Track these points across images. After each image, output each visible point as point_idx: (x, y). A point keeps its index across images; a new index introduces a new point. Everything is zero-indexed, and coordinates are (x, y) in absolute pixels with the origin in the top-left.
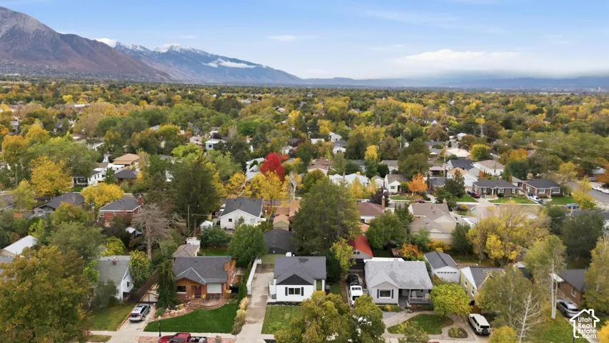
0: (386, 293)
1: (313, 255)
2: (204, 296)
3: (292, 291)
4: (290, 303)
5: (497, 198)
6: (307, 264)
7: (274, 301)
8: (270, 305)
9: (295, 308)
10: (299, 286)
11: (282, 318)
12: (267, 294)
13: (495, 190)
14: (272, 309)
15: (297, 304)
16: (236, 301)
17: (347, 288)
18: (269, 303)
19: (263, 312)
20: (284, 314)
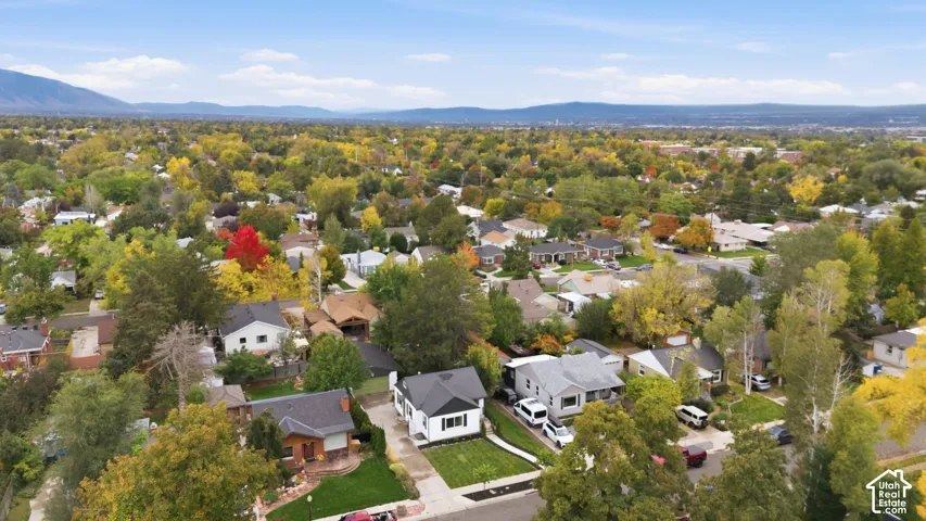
0: (570, 401)
1: (456, 367)
2: (320, 457)
3: (450, 423)
4: (451, 441)
5: (559, 267)
6: (452, 381)
7: (424, 442)
8: (426, 450)
9: (463, 445)
10: (461, 414)
11: (460, 462)
12: (405, 436)
13: (556, 257)
14: (432, 453)
15: (460, 439)
16: (371, 454)
17: (502, 406)
18: (421, 447)
19: (423, 460)
20: (456, 457)
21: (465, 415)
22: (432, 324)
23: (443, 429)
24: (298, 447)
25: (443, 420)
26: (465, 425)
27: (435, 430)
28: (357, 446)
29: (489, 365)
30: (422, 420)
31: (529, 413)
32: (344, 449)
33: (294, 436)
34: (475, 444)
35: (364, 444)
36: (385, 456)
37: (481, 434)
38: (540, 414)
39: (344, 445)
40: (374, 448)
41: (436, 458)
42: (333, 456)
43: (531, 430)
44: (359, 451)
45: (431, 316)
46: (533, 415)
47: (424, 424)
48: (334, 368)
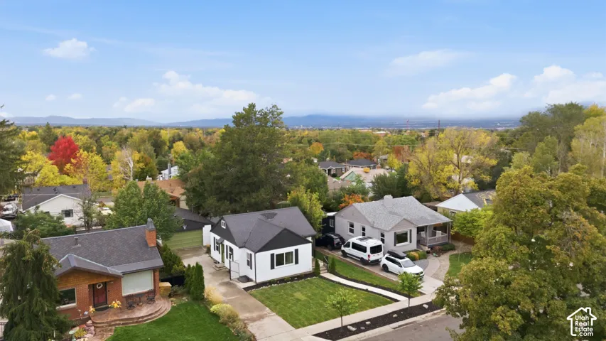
2: (116, 304)
6: (278, 218)
7: (251, 284)
8: (253, 291)
9: (297, 284)
10: (292, 249)
11: (298, 300)
12: (227, 280)
13: (329, 170)
14: (262, 293)
15: (292, 278)
16: (185, 299)
17: (327, 251)
18: (247, 289)
19: (253, 301)
20: (293, 296)
21: (297, 251)
22: (250, 168)
23: (272, 267)
24: (82, 289)
25: (272, 255)
26: (297, 262)
27: (263, 268)
28: (166, 289)
29: (311, 208)
30: (245, 259)
31: (363, 249)
32: (148, 293)
33: (77, 272)
34: (311, 282)
35: (176, 287)
36: (203, 299)
37: (315, 273)
38: (376, 249)
39: (151, 287)
40: (188, 293)
41: (268, 298)
42: (132, 302)
43: (367, 268)
44: (170, 296)
45: (247, 161)
46: (368, 250)
47: (249, 263)
48: (139, 213)
